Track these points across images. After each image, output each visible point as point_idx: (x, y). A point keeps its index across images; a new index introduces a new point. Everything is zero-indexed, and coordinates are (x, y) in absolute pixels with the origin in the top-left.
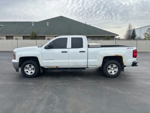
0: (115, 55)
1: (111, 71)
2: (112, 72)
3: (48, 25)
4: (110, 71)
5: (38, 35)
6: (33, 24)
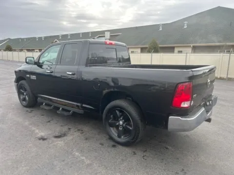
3: (185, 27)
5: (160, 46)
6: (161, 27)
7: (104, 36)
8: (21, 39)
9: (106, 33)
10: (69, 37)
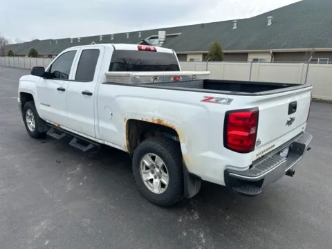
0: (156, 122)
1: (151, 176)
2: (154, 180)
4: (149, 178)
7: (157, 38)
8: (51, 40)
9: (160, 32)
10: (112, 39)
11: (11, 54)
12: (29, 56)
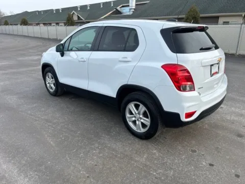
5: (201, 15)
9: (130, 1)
11: (6, 24)
12: (21, 25)
